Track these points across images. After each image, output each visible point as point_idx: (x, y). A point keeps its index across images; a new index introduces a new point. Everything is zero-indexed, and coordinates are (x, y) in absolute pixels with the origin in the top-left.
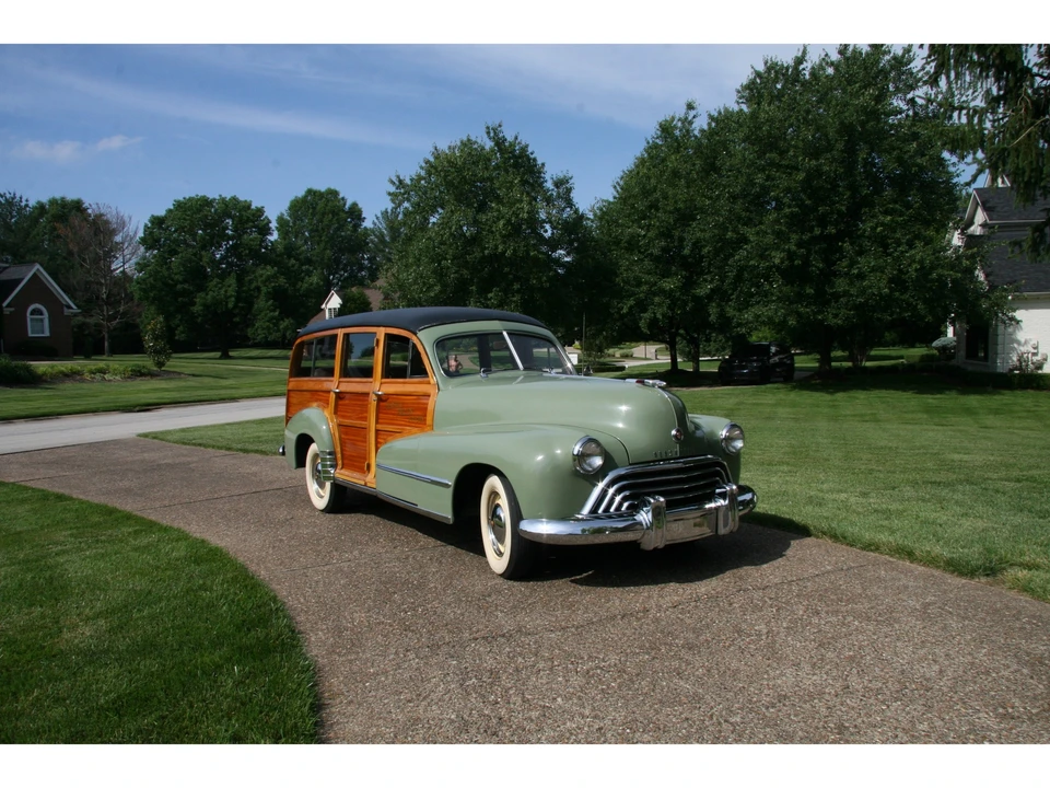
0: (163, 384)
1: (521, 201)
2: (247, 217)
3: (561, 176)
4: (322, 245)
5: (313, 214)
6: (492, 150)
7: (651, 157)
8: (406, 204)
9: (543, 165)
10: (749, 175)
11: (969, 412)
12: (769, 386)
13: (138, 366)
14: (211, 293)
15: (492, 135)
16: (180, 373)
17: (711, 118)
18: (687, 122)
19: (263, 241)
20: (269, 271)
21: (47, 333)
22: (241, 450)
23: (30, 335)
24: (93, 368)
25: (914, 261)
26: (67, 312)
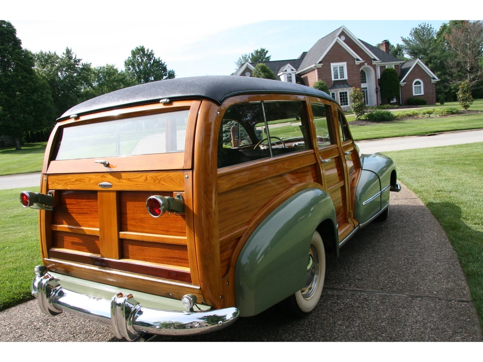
13: (451, 109)
21: (422, 93)
23: (414, 94)
24: (425, 111)
26: (433, 81)
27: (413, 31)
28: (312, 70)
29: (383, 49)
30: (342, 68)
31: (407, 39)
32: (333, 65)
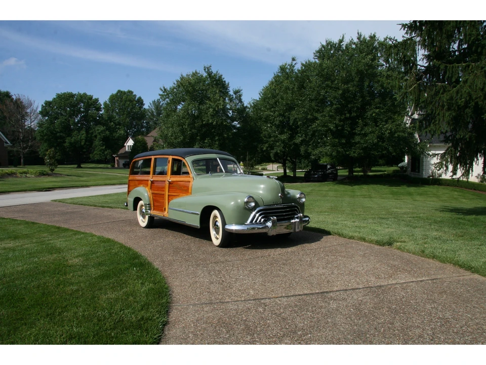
0: (54, 179)
1: (219, 100)
2: (90, 102)
3: (237, 89)
4: (125, 116)
5: (121, 101)
6: (206, 77)
7: (276, 81)
8: (167, 100)
9: (228, 84)
10: (318, 91)
11: (410, 194)
12: (326, 182)
13: (42, 171)
14: (74, 137)
15: (206, 70)
16: (61, 174)
17: (303, 64)
18: (292, 66)
19: (97, 114)
20: (102, 128)
22: (101, 206)
24: (21, 171)
25: (388, 129)
26: (5, 145)
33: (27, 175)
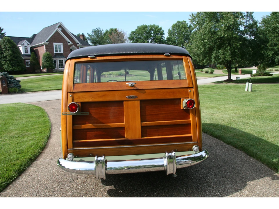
4: (181, 37)
5: (179, 28)
8: (194, 22)
13: (120, 73)
16: (132, 75)
19: (162, 37)
24: (108, 74)
27: (93, 31)
28: (42, 45)
29: (82, 38)
30: (60, 46)
31: (90, 34)
32: (55, 44)
33: (111, 76)
